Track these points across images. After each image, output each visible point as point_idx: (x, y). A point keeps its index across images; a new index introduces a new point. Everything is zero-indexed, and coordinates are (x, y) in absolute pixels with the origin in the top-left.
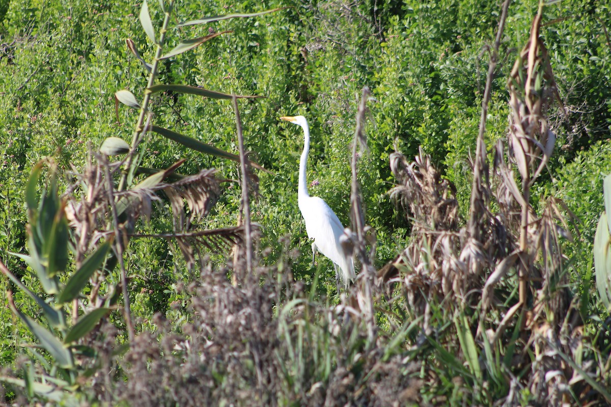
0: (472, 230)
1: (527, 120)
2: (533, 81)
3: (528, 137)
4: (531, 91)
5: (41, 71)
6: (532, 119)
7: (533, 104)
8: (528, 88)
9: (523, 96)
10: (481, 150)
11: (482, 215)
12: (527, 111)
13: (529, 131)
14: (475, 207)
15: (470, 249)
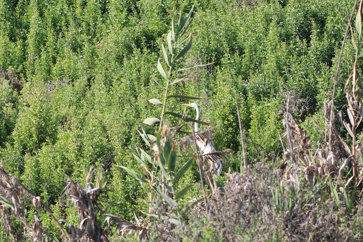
0: (330, 148)
1: (353, 103)
2: (355, 87)
3: (354, 110)
4: (355, 91)
5: (77, 94)
6: (355, 103)
7: (356, 96)
8: (353, 90)
9: (351, 93)
10: (332, 116)
11: (334, 141)
12: (353, 99)
13: (355, 107)
14: (331, 139)
15: (331, 155)
